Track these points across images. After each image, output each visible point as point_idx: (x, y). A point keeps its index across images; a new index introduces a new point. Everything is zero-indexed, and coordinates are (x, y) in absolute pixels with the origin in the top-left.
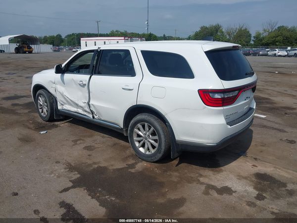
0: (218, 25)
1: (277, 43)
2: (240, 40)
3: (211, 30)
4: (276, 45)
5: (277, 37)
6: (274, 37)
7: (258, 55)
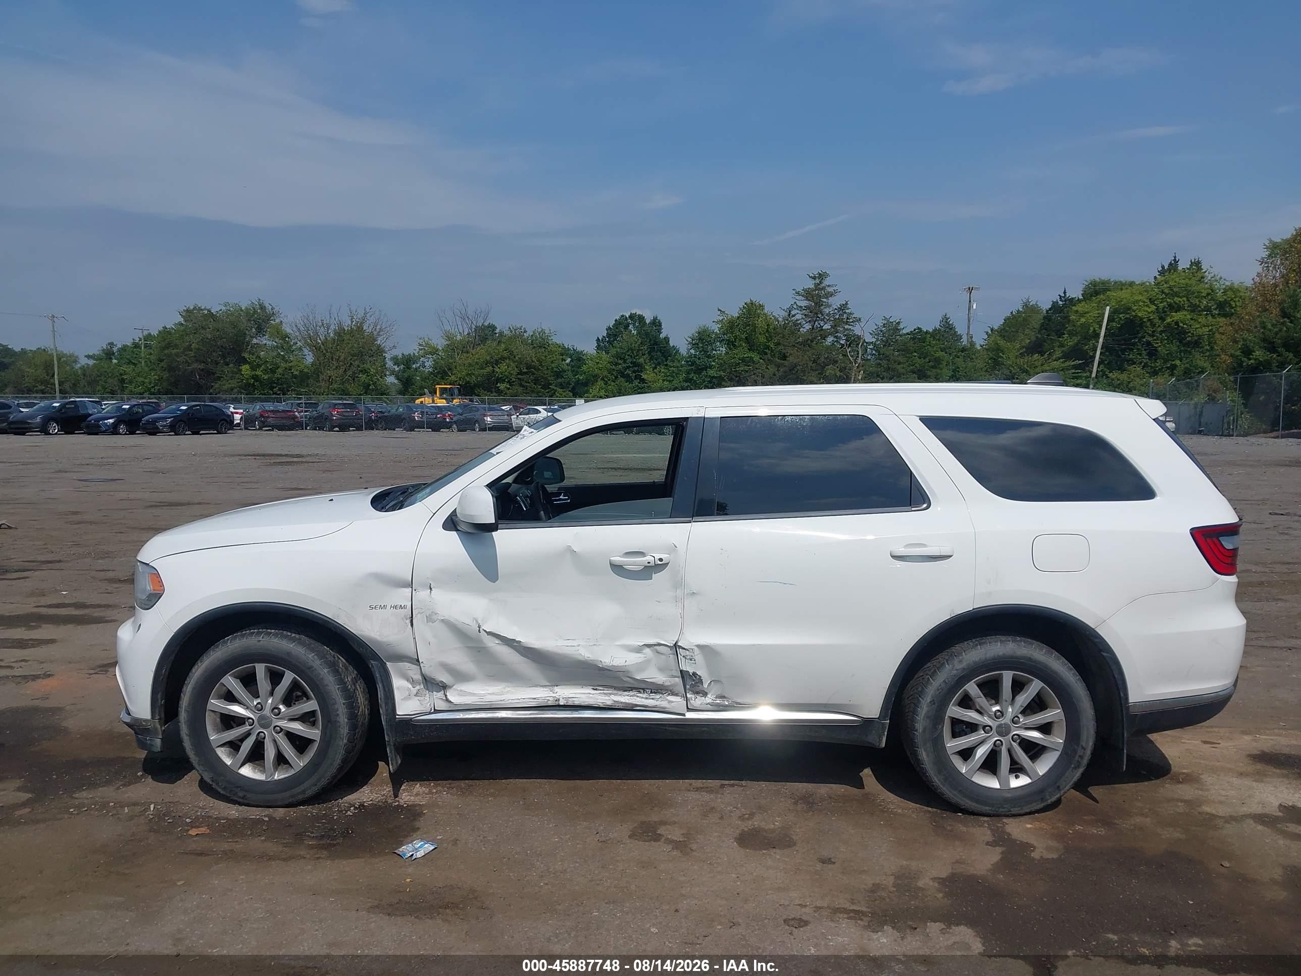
0: (262, 307)
1: (502, 386)
2: (364, 371)
3: (234, 325)
4: (499, 392)
5: (497, 362)
6: (487, 363)
7: (484, 430)
